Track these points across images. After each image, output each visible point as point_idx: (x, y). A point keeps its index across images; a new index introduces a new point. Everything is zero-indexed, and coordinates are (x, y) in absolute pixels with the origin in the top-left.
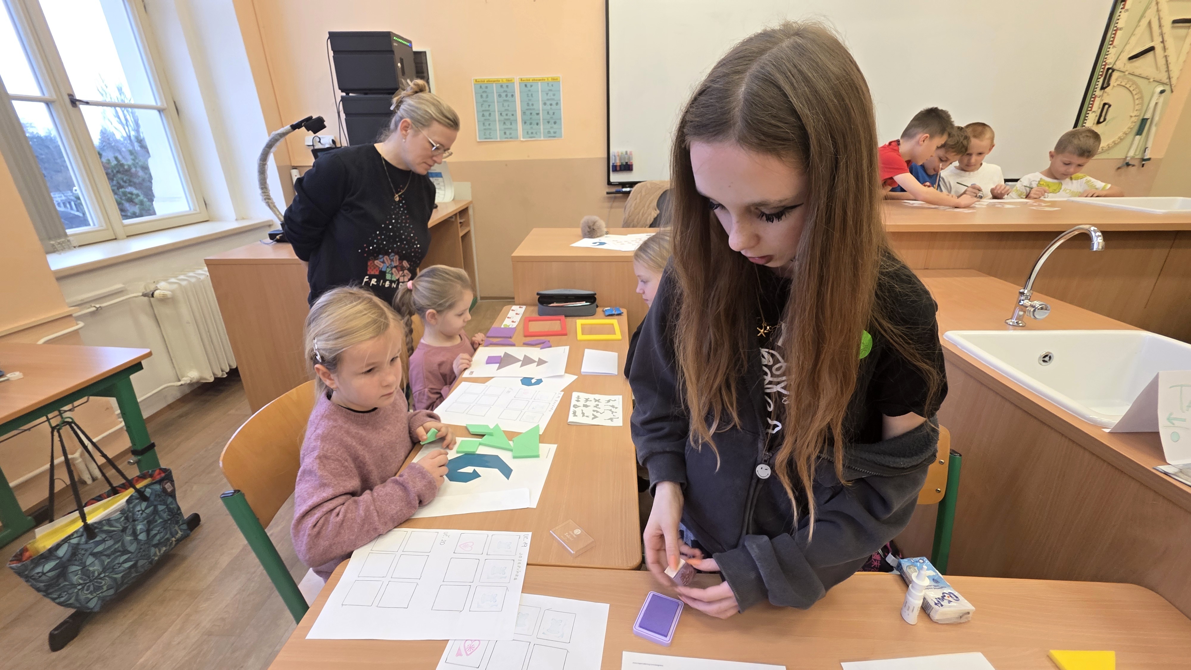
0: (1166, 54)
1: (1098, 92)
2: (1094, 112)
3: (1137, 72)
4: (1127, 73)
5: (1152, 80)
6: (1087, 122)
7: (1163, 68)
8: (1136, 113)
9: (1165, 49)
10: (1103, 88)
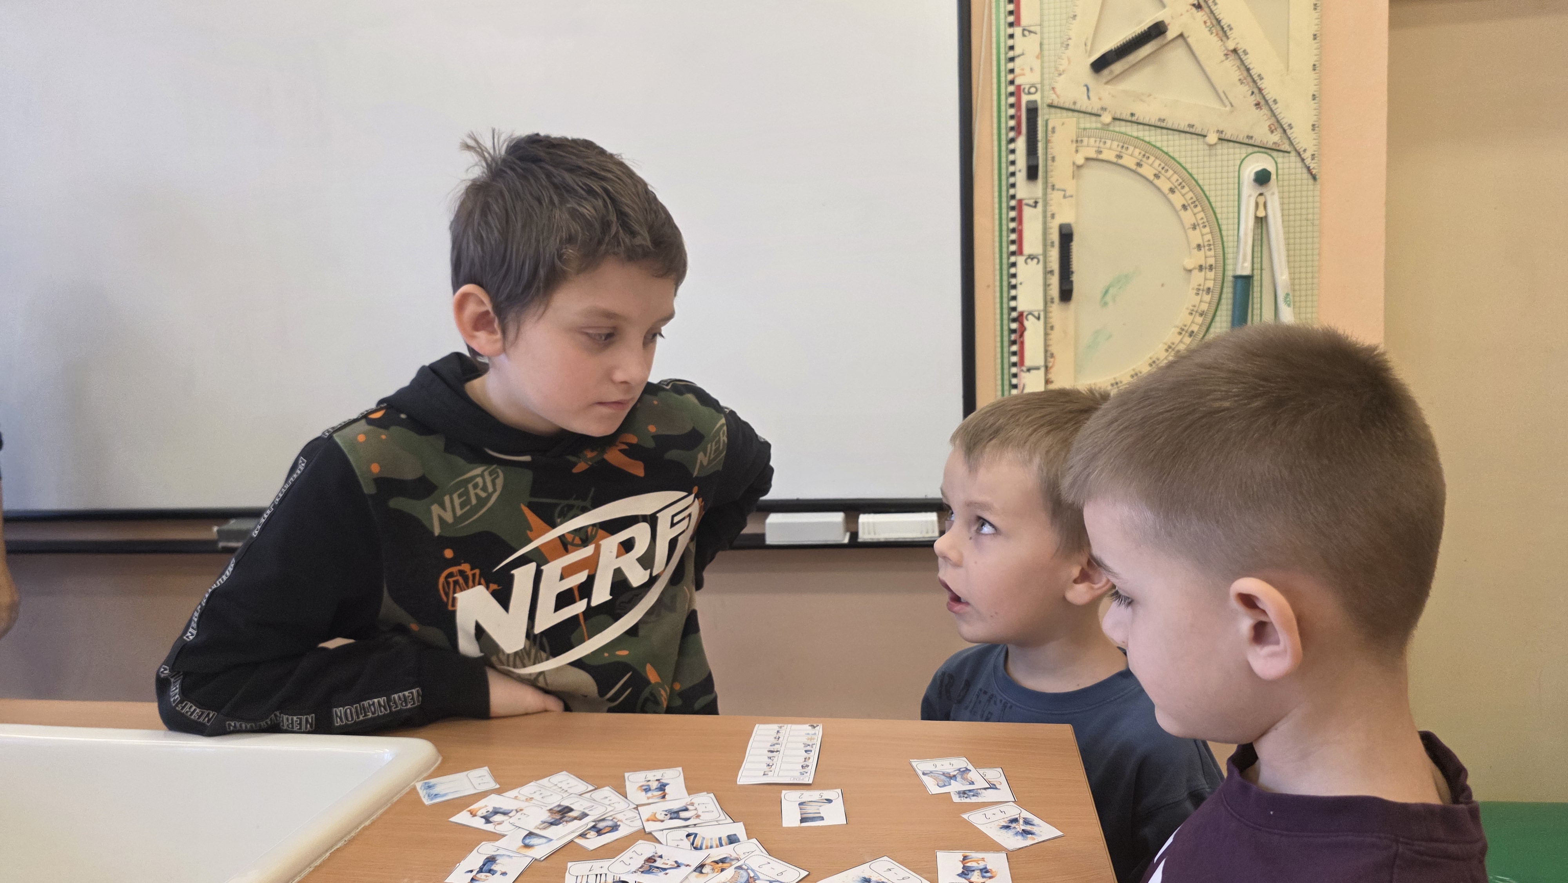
0: (1231, 45)
1: (1024, 190)
2: (1031, 257)
3: (1148, 111)
4: (1107, 118)
5: (1212, 138)
6: (1019, 292)
7: (1241, 94)
8: (1199, 258)
9: (1220, 29)
10: (1032, 173)
